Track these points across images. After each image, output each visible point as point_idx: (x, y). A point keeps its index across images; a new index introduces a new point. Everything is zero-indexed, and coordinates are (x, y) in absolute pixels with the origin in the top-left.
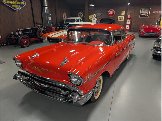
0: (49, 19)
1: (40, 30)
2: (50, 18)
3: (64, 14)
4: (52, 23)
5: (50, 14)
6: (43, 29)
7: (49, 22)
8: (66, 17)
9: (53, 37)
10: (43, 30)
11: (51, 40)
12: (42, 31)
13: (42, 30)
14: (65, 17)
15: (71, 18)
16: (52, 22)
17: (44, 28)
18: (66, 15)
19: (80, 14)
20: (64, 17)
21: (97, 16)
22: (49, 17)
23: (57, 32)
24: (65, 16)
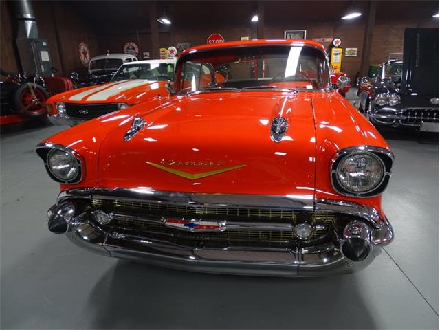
0: (43, 59)
1: (28, 88)
2: (45, 56)
3: (83, 47)
4: (53, 70)
5: (44, 44)
6: (36, 85)
7: (42, 67)
8: (88, 55)
9: (90, 99)
10: (37, 88)
11: (83, 112)
12: (32, 92)
13: (33, 87)
14: (85, 57)
15: (109, 56)
16: (53, 68)
17: (39, 82)
18: (87, 51)
19: (128, 48)
20: (82, 55)
21: (178, 50)
22: (41, 52)
23: (91, 89)
24: (85, 53)
